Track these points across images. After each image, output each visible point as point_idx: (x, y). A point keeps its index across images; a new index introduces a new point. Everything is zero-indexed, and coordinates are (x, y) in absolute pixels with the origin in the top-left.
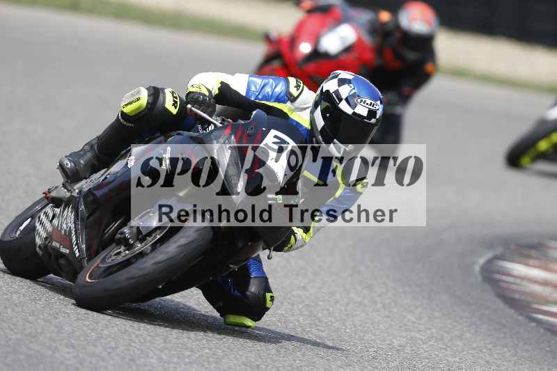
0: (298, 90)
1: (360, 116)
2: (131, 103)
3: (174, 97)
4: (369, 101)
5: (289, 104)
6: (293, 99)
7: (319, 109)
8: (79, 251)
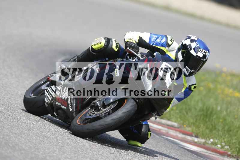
0: (171, 42)
1: (199, 57)
2: (96, 44)
3: (117, 43)
4: (204, 51)
5: (167, 48)
6: (169, 46)
7: (180, 52)
8: (72, 109)
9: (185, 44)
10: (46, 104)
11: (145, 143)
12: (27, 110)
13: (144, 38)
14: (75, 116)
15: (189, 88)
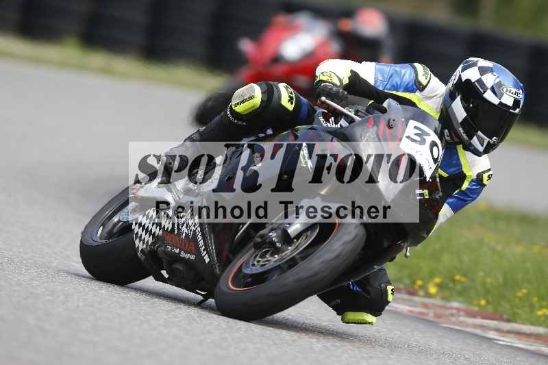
0: (426, 78)
1: (506, 106)
2: (243, 102)
3: (289, 93)
4: (514, 90)
6: (422, 88)
7: (458, 100)
8: (209, 257)
10: (139, 253)
14: (218, 272)
15: (479, 180)
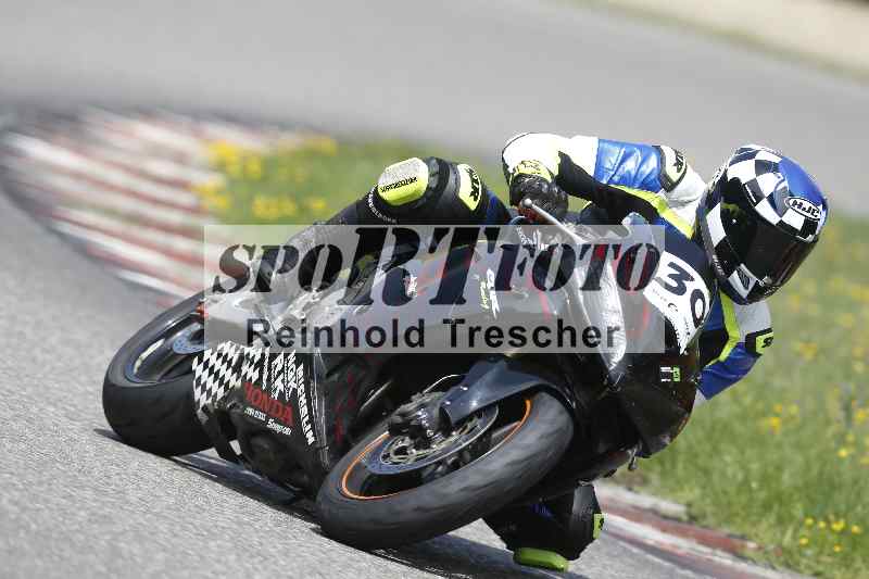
0: (679, 170)
1: (790, 228)
2: (397, 185)
3: (474, 181)
4: (807, 205)
5: (662, 193)
6: (669, 186)
7: (717, 210)
8: (314, 435)
9: (736, 181)
10: (199, 411)
11: (582, 554)
12: (116, 431)
13: (577, 160)
14: (327, 461)
15: (748, 346)
